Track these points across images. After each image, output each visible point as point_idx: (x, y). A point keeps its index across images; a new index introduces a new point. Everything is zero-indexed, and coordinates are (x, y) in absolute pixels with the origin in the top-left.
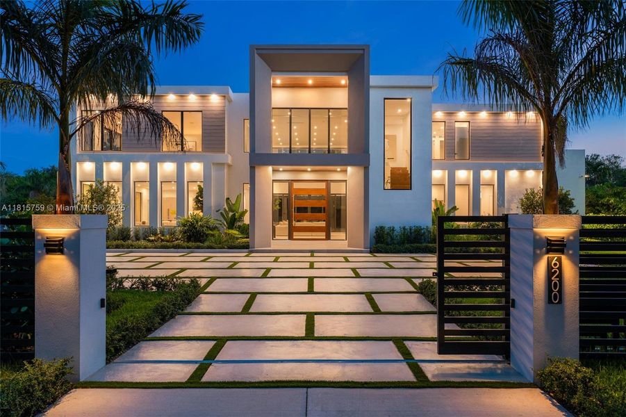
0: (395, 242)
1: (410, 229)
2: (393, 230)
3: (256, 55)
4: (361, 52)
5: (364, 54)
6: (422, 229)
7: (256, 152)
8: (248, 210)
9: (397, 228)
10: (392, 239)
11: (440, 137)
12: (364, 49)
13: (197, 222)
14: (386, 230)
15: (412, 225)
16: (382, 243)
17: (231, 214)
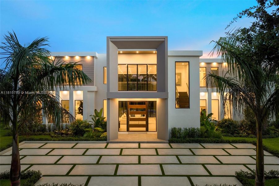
0: (182, 136)
1: (189, 130)
2: (180, 129)
3: (110, 42)
4: (164, 40)
5: (165, 41)
6: (195, 130)
7: (110, 92)
8: (106, 117)
9: (182, 129)
10: (180, 135)
11: (203, 71)
12: (165, 39)
13: (80, 124)
14: (177, 130)
15: (190, 127)
16: (175, 137)
17: (97, 118)
